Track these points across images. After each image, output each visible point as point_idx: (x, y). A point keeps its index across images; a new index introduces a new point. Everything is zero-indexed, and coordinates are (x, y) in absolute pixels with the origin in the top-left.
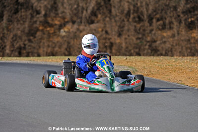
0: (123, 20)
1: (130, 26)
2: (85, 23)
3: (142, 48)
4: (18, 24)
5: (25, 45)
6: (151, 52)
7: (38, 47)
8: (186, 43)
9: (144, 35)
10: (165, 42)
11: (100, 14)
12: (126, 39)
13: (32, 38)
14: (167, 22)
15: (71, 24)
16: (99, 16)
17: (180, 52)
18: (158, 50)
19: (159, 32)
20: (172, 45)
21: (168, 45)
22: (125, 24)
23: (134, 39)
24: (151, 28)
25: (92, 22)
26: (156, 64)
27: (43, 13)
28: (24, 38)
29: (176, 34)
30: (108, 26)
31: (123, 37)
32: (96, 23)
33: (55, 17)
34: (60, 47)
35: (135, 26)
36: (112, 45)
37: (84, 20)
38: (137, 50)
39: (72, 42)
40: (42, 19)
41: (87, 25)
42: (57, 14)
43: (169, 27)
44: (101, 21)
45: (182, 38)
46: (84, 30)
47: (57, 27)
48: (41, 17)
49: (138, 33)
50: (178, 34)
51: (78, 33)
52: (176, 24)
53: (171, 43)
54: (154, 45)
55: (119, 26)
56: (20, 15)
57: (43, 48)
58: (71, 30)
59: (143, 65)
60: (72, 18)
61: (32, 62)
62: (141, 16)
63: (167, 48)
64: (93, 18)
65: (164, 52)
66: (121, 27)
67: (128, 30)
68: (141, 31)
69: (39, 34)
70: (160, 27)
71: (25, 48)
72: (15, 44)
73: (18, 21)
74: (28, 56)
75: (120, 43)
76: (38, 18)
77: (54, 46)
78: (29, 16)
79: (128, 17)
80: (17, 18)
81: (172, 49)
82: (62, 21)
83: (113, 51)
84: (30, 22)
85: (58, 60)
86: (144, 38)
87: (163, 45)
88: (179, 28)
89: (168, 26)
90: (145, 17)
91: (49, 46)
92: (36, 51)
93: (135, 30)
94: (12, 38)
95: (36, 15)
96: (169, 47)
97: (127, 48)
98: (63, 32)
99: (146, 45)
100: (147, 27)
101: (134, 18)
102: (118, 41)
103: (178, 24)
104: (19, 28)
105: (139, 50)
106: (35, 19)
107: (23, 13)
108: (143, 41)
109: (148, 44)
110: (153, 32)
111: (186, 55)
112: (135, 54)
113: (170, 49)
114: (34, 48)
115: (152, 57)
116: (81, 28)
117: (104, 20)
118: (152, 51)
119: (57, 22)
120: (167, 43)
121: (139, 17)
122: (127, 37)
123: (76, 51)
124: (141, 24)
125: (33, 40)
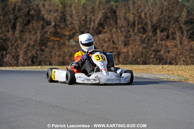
0: (129, 31)
1: (136, 36)
4: (30, 34)
5: (37, 54)
6: (156, 61)
7: (49, 56)
8: (189, 52)
9: (148, 43)
10: (169, 52)
11: (107, 25)
12: (132, 48)
13: (43, 47)
16: (106, 27)
17: (184, 61)
18: (163, 59)
19: (164, 42)
20: (176, 55)
21: (172, 54)
22: (130, 35)
23: (141, 49)
24: (155, 38)
25: (100, 33)
27: (53, 24)
28: (37, 48)
29: (179, 45)
30: (114, 36)
31: (131, 46)
32: (103, 34)
33: (64, 28)
35: (141, 37)
36: (119, 54)
37: (91, 31)
38: (143, 59)
40: (52, 30)
41: (96, 35)
42: (67, 25)
43: (171, 37)
44: (108, 32)
47: (67, 37)
48: (51, 28)
49: (144, 43)
50: (181, 43)
52: (178, 34)
53: (176, 53)
54: (159, 54)
55: (126, 37)
56: (31, 27)
57: (55, 57)
60: (80, 29)
62: (145, 27)
63: (171, 57)
64: (100, 28)
65: (168, 61)
67: (134, 40)
68: (146, 40)
69: (49, 44)
70: (164, 38)
71: (37, 58)
72: (28, 53)
73: (30, 32)
74: (40, 64)
75: (128, 52)
76: (49, 29)
77: (64, 55)
78: (40, 28)
79: (133, 28)
80: (28, 29)
83: (121, 60)
84: (41, 33)
87: (167, 54)
88: (182, 38)
90: (150, 27)
91: (59, 56)
92: (47, 60)
93: (141, 40)
94: (25, 48)
95: (47, 26)
96: (173, 56)
97: (134, 56)
98: (72, 42)
99: (151, 54)
100: (151, 37)
101: (139, 29)
102: (125, 50)
104: (32, 38)
106: (46, 30)
107: (34, 24)
108: (149, 50)
109: (153, 53)
110: (158, 42)
111: (189, 63)
112: (141, 63)
113: (174, 58)
114: (46, 57)
117: (111, 31)
118: (157, 59)
119: (67, 33)
120: (171, 52)
121: (143, 28)
124: (146, 34)
125: (45, 50)
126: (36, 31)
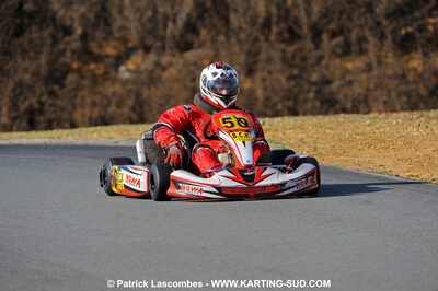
0: (257, 40)
1: (272, 51)
2: (171, 49)
3: (301, 97)
4: (23, 59)
5: (42, 104)
6: (322, 107)
7: (70, 108)
8: (397, 82)
9: (303, 69)
10: (350, 83)
11: (205, 27)
12: (264, 80)
13: (56, 87)
14: (353, 37)
15: (140, 53)
16: (203, 32)
17: (385, 103)
18: (337, 102)
19: (338, 61)
20: (368, 89)
21: (357, 90)
22: (260, 48)
23: (283, 79)
24: (319, 53)
25: (188, 47)
26: (329, 131)
27: (79, 31)
28: (40, 88)
29: (375, 65)
30: (223, 52)
31: (259, 75)
32: (196, 49)
33: (105, 39)
34: (119, 105)
35: (283, 51)
37: (169, 43)
38: (290, 103)
39: (145, 93)
40: (76, 45)
41: (178, 54)
42: (110, 33)
44: (208, 44)
45: (389, 72)
46: (170, 64)
47: (111, 61)
48: (74, 40)
49: (291, 66)
50: (379, 63)
51: (157, 72)
52: (372, 41)
53: (365, 84)
54: (327, 90)
55: (248, 53)
56: (27, 40)
57: (83, 108)
58: (143, 67)
59: (300, 136)
60: (142, 40)
61: (55, 141)
62: (298, 31)
63: (356, 95)
64: (190, 37)
65: (349, 105)
66: (253, 55)
67: (269, 60)
68: (297, 60)
69: (71, 78)
70: (339, 51)
71: (41, 111)
72: (19, 103)
73: (25, 52)
74: (49, 127)
75: (252, 91)
76: (67, 43)
77: (105, 102)
78: (49, 41)
79: (266, 31)
80: (21, 45)
81: (366, 97)
82: (122, 48)
84: (52, 53)
85: (113, 134)
86: (305, 75)
87: (346, 89)
88: (381, 50)
89: (355, 48)
90: (305, 29)
91: (94, 104)
92: (66, 116)
93: (284, 60)
94: (13, 90)
95: (64, 36)
96: (360, 94)
97: (268, 99)
98: (124, 72)
99: (308, 91)
100: (310, 51)
101: (280, 34)
102: (247, 85)
103: (378, 42)
104: (26, 69)
105: (295, 103)
106: (61, 47)
107: (33, 34)
108: (303, 82)
109: (314, 88)
110: (324, 62)
111: (398, 107)
112: (285, 111)
113: (362, 98)
114: (62, 109)
115: (321, 117)
116: (165, 59)
117: (214, 41)
118: (323, 103)
119: (110, 51)
120: (356, 84)
121: (291, 31)
122: (265, 74)
123: (154, 112)
124: (296, 46)
125: (59, 93)
126: (38, 49)
